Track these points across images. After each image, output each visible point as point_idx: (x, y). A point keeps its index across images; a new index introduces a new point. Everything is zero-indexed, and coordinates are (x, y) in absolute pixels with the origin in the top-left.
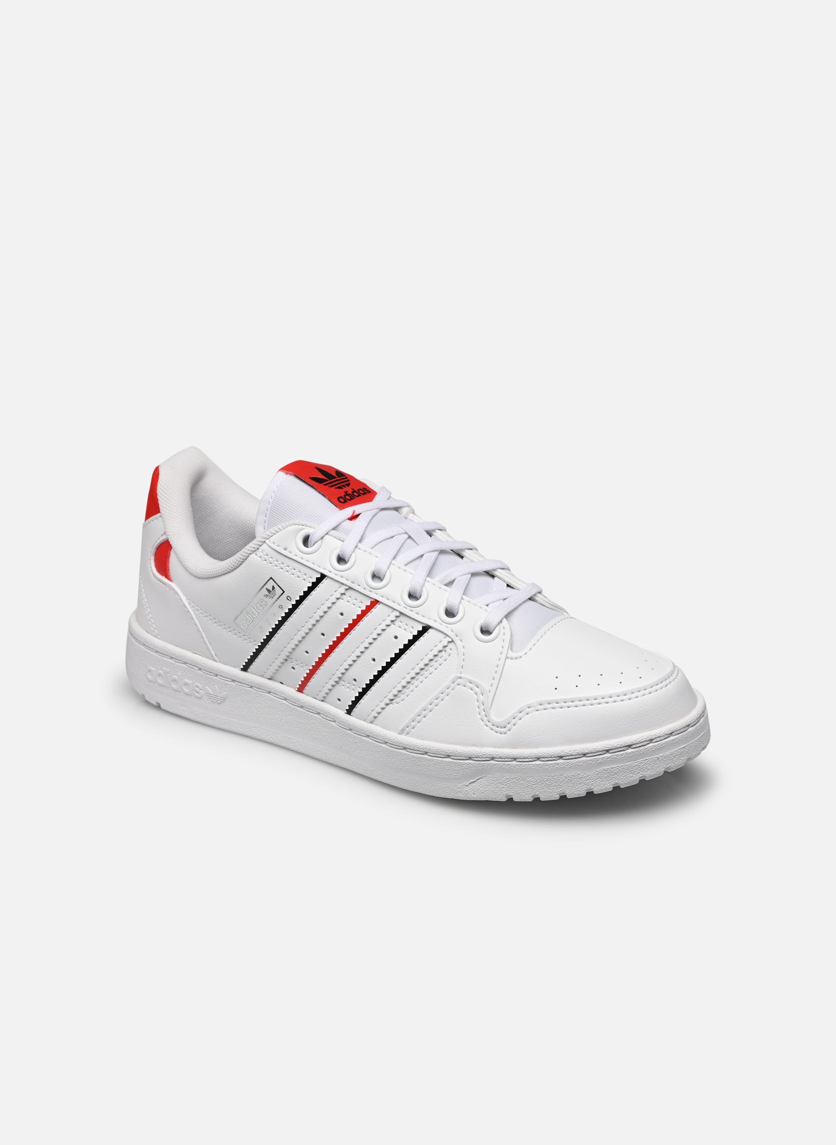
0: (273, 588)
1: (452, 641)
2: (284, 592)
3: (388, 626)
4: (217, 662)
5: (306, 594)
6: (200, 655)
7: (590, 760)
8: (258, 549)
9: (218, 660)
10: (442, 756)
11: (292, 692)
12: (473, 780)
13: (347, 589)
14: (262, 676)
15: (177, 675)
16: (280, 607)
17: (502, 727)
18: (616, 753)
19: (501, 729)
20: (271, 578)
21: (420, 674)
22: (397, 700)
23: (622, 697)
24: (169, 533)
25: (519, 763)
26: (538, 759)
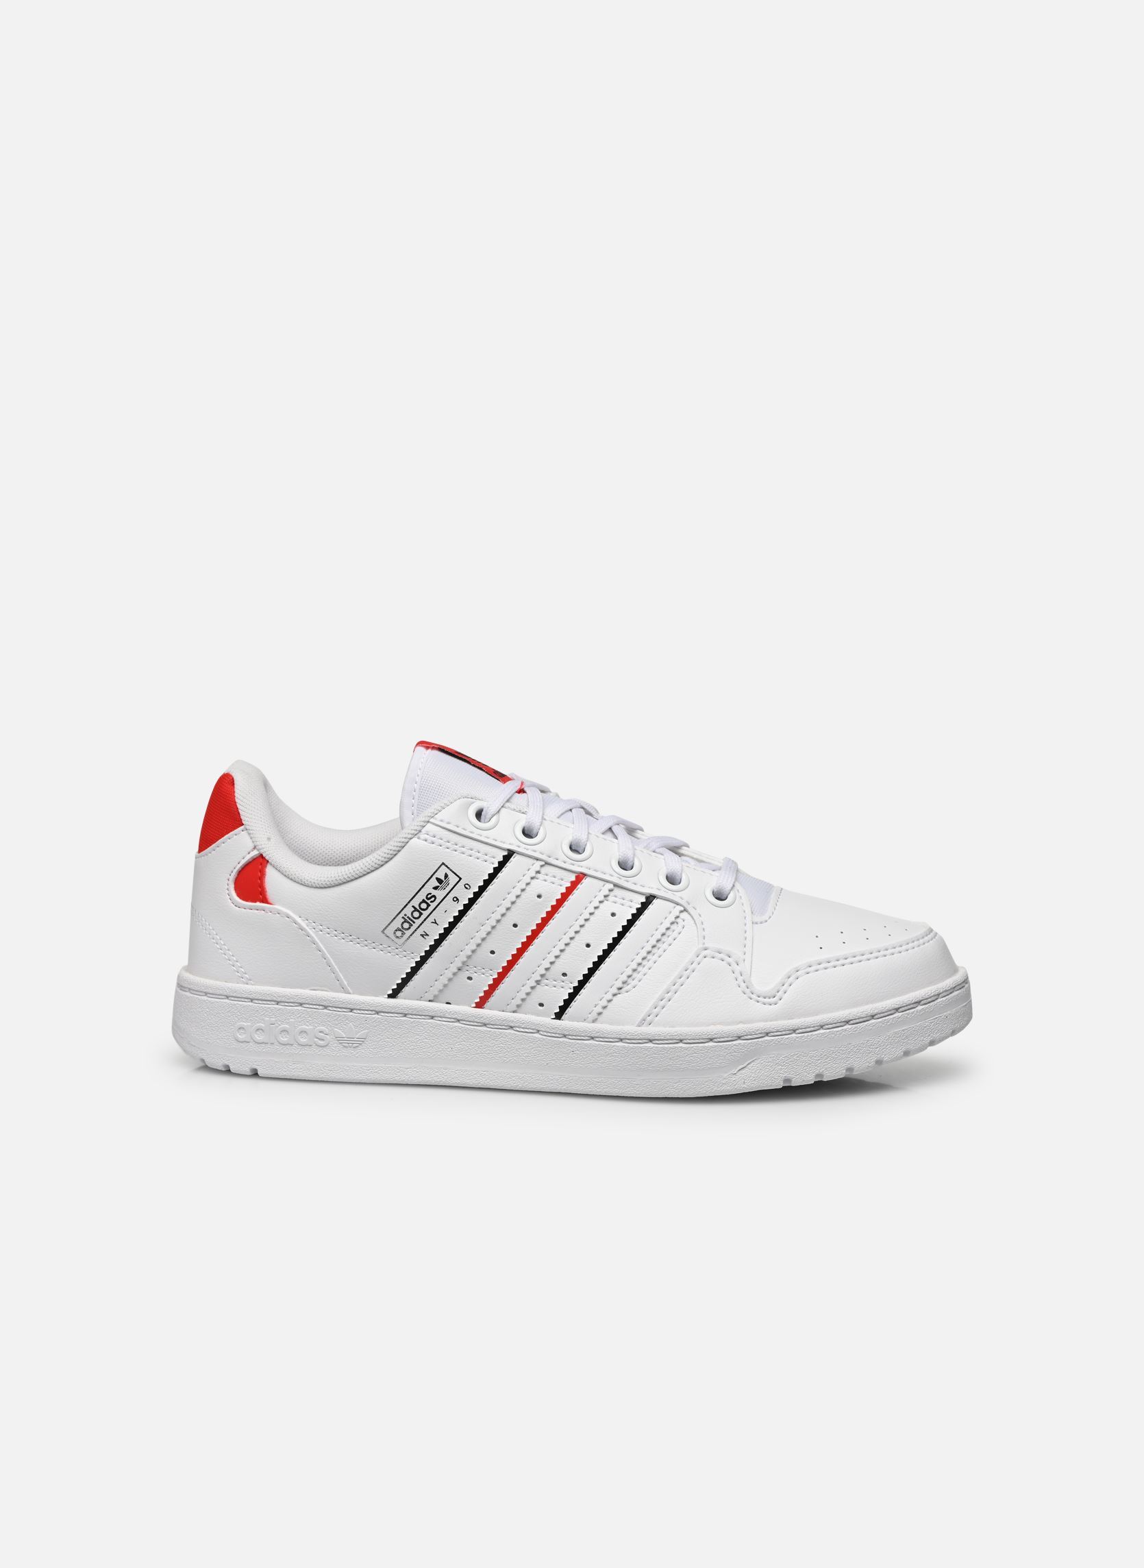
0: (446, 876)
1: (685, 910)
2: (460, 879)
3: (601, 902)
4: (350, 993)
5: (492, 877)
6: (323, 990)
7: (880, 1022)
8: (420, 831)
9: (351, 991)
10: (702, 1041)
11: (469, 1010)
12: (742, 1066)
13: (542, 866)
14: (420, 999)
15: (287, 1023)
16: (455, 899)
17: (770, 998)
18: (906, 1012)
19: (769, 1000)
20: (443, 864)
21: (652, 953)
22: (626, 988)
23: (898, 949)
24: (260, 847)
25: (800, 1035)
26: (822, 1027)
